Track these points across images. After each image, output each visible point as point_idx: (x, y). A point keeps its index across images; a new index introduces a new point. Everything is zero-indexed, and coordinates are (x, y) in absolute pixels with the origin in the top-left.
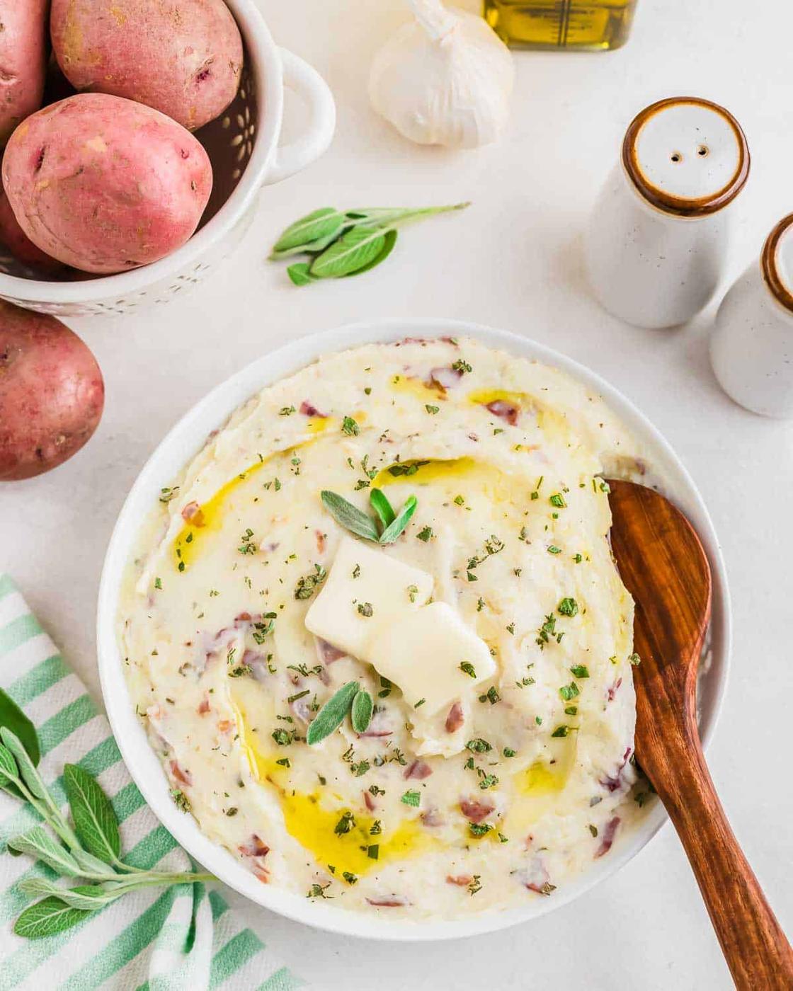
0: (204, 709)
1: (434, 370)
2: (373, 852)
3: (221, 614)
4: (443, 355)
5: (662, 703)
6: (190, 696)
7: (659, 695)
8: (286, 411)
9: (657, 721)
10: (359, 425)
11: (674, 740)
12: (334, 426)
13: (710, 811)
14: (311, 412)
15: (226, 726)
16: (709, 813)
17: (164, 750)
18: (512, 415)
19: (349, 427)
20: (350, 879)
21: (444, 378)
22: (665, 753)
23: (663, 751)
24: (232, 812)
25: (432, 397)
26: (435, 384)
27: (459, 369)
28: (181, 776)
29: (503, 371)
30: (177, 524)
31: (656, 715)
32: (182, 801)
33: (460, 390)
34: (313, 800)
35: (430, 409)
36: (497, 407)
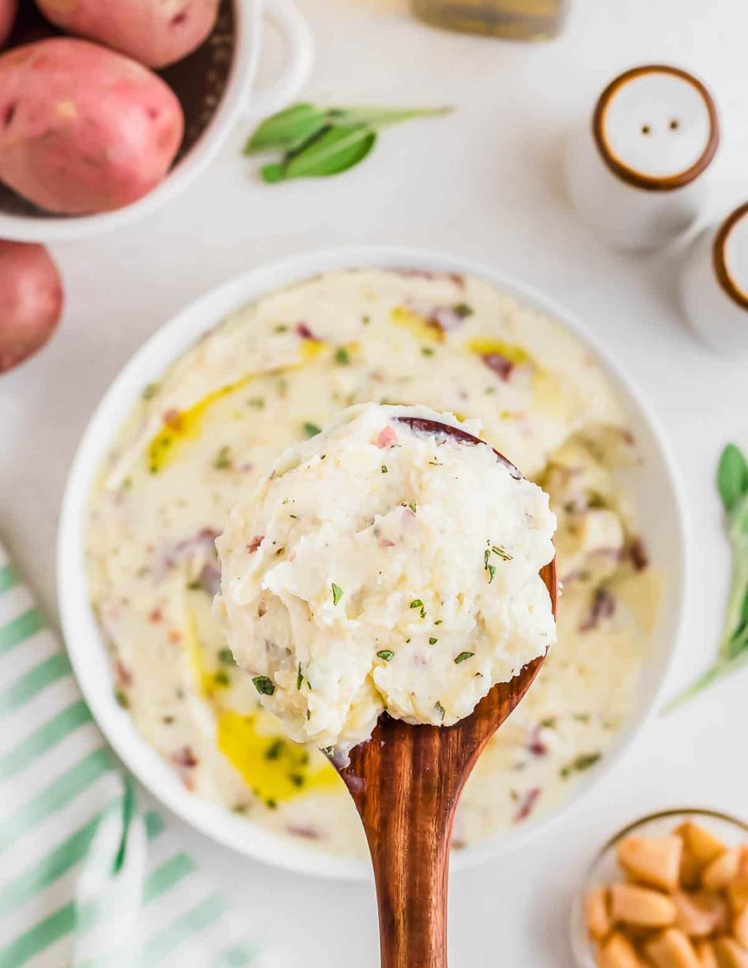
0: (156, 616)
1: (437, 310)
2: (298, 781)
3: (186, 525)
4: (446, 294)
5: (427, 776)
6: (144, 601)
7: (429, 764)
8: (282, 329)
9: (413, 798)
10: (352, 355)
11: (425, 832)
12: (326, 353)
13: (433, 947)
14: (305, 333)
15: (175, 638)
16: (431, 948)
17: (111, 647)
18: (505, 370)
19: (342, 357)
20: (272, 804)
21: (446, 319)
22: (406, 844)
23: (405, 841)
24: (169, 720)
25: (428, 339)
26: (434, 324)
27: (462, 312)
28: (123, 677)
29: (506, 321)
30: (156, 426)
31: (414, 788)
32: (122, 701)
33: (461, 335)
34: (249, 721)
35: (427, 352)
36: (493, 361)
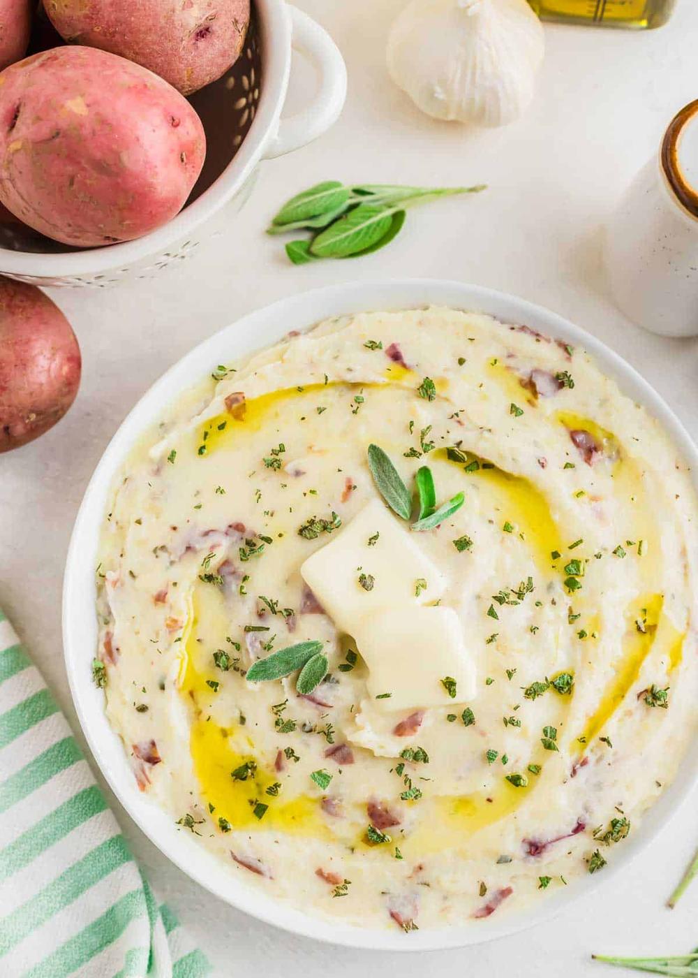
0: (160, 598)
1: (536, 372)
2: (260, 810)
3: (218, 514)
4: (552, 359)
6: (154, 576)
8: (373, 346)
10: (438, 391)
12: (413, 381)
14: (396, 356)
15: (173, 625)
17: (106, 618)
18: (590, 451)
19: (426, 390)
20: (224, 827)
21: (542, 384)
24: (142, 709)
25: (520, 397)
26: (530, 385)
27: (562, 381)
28: (110, 651)
29: (604, 402)
30: (217, 407)
32: (100, 675)
33: (553, 403)
34: (225, 734)
35: (514, 410)
36: (580, 438)
